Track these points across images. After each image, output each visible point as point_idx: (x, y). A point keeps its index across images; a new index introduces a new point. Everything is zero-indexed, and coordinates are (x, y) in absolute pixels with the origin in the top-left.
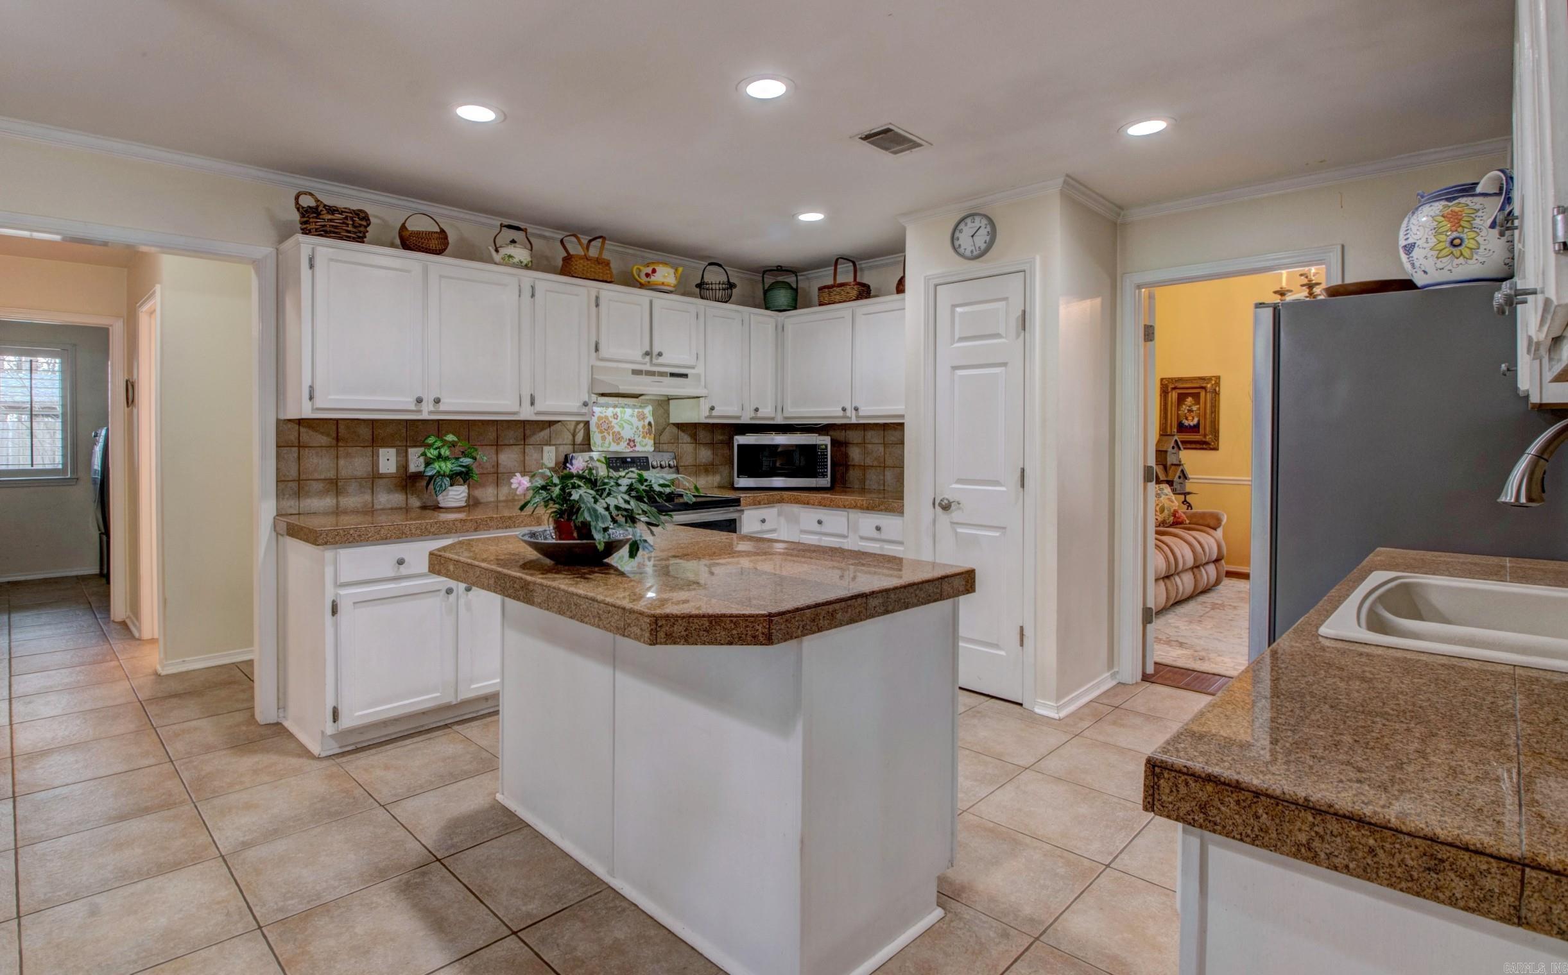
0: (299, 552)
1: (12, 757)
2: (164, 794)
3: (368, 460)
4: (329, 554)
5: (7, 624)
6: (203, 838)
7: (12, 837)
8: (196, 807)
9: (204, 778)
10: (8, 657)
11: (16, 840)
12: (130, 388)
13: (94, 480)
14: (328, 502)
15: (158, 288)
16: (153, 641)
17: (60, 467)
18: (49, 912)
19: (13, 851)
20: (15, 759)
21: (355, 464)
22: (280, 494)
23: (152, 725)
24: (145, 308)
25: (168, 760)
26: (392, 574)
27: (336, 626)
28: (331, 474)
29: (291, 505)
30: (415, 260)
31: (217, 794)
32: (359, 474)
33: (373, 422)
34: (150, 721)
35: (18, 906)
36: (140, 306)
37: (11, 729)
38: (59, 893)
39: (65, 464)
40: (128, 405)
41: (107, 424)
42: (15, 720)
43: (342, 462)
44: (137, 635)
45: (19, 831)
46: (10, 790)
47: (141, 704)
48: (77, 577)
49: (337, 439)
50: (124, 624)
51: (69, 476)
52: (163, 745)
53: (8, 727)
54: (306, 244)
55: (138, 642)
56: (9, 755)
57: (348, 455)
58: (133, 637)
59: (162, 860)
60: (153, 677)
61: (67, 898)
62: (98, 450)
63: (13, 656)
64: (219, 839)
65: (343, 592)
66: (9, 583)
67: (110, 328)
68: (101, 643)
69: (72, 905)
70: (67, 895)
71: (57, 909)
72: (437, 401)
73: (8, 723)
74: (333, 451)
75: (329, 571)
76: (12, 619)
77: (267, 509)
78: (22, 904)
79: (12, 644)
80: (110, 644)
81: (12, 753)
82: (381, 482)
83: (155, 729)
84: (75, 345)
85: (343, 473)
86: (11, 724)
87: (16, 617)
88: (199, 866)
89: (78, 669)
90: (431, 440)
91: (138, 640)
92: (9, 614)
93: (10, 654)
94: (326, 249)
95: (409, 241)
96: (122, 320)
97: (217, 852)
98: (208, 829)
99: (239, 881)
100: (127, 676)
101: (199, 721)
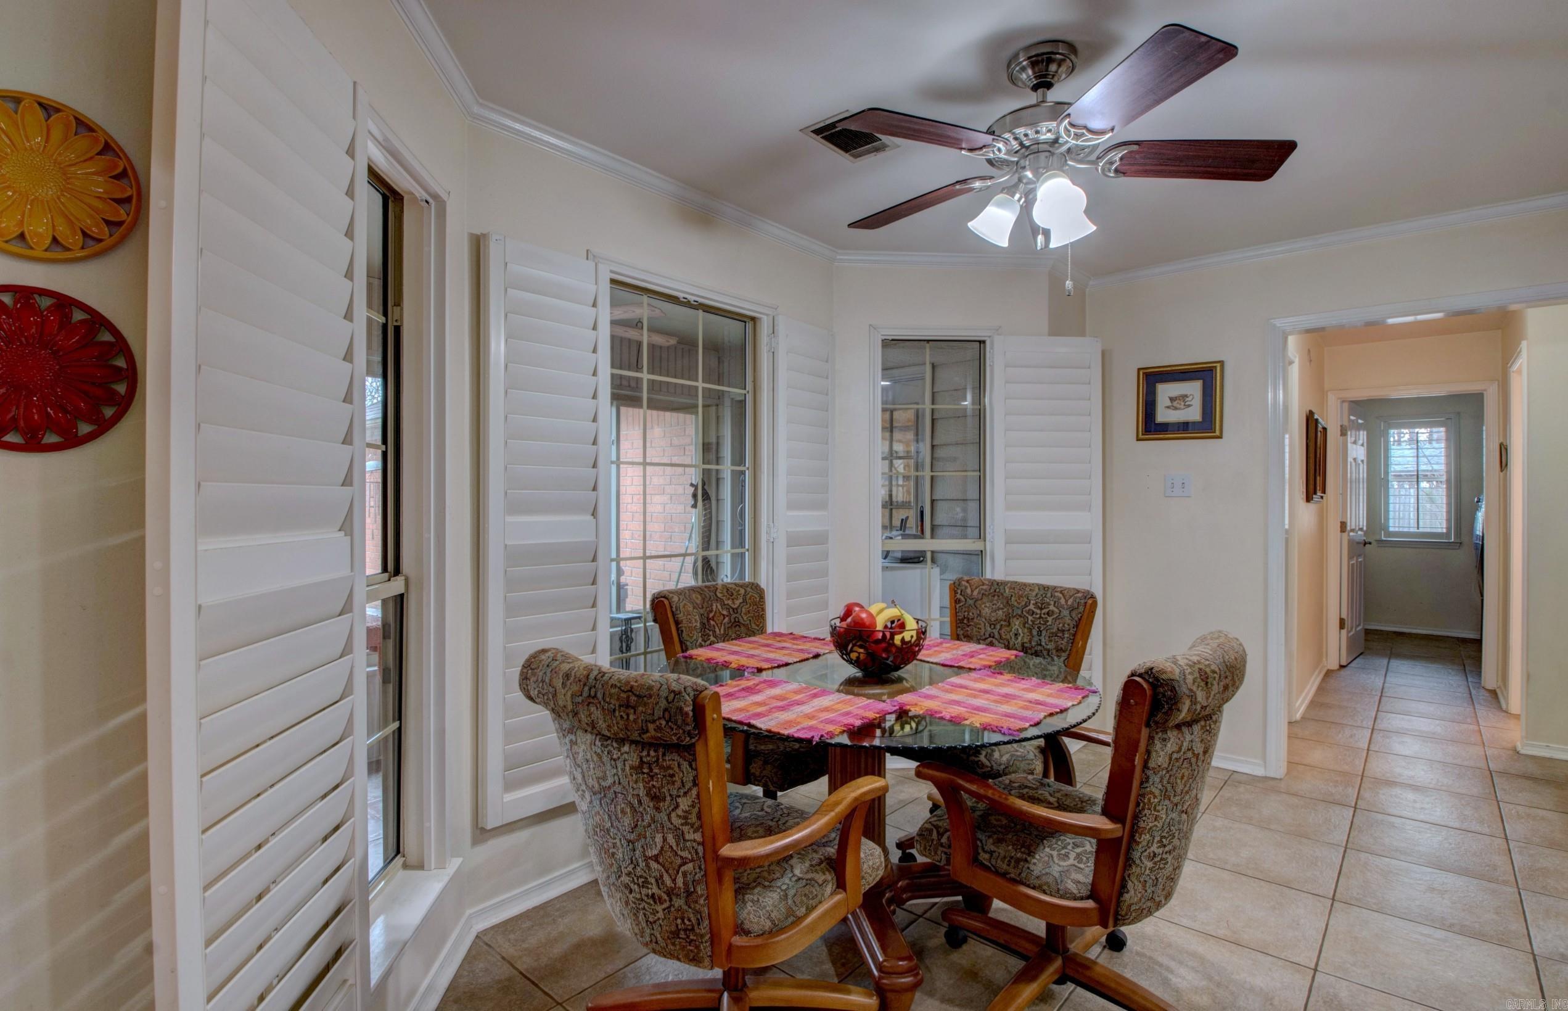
1: (1362, 776)
2: (1489, 866)
5: (1385, 667)
6: (1517, 926)
7: (1346, 838)
8: (1520, 894)
9: (1537, 870)
10: (1380, 695)
11: (1347, 841)
12: (1503, 450)
15: (1524, 344)
16: (1517, 717)
17: (1445, 531)
18: (1358, 910)
19: (1343, 849)
20: (1364, 778)
23: (1496, 797)
24: (1515, 367)
25: (1503, 836)
31: (1547, 893)
34: (1496, 793)
35: (1335, 891)
36: (1510, 367)
37: (1368, 753)
38: (1369, 900)
39: (1449, 528)
40: (1502, 471)
42: (1372, 747)
44: (1504, 706)
45: (1351, 835)
46: (1355, 801)
47: (1491, 774)
48: (1458, 639)
50: (1494, 693)
51: (1453, 540)
52: (1502, 821)
53: (1366, 751)
55: (1503, 714)
56: (1360, 773)
58: (1500, 708)
59: (1467, 923)
60: (1510, 752)
61: (1374, 906)
63: (1384, 695)
64: (1536, 938)
66: (1395, 633)
67: (1485, 393)
68: (1465, 705)
69: (1376, 914)
70: (1375, 904)
71: (1364, 910)
73: (1366, 748)
76: (1391, 664)
78: (1338, 891)
79: (1386, 685)
80: (1475, 709)
81: (1363, 773)
83: (1498, 802)
84: (1459, 413)
86: (1368, 750)
87: (1395, 663)
88: (1505, 949)
89: (1438, 722)
91: (1506, 712)
92: (1389, 659)
93: (1382, 693)
96: (1497, 383)
97: (1529, 947)
98: (1526, 921)
99: (1545, 989)
100: (1484, 744)
101: (1550, 812)
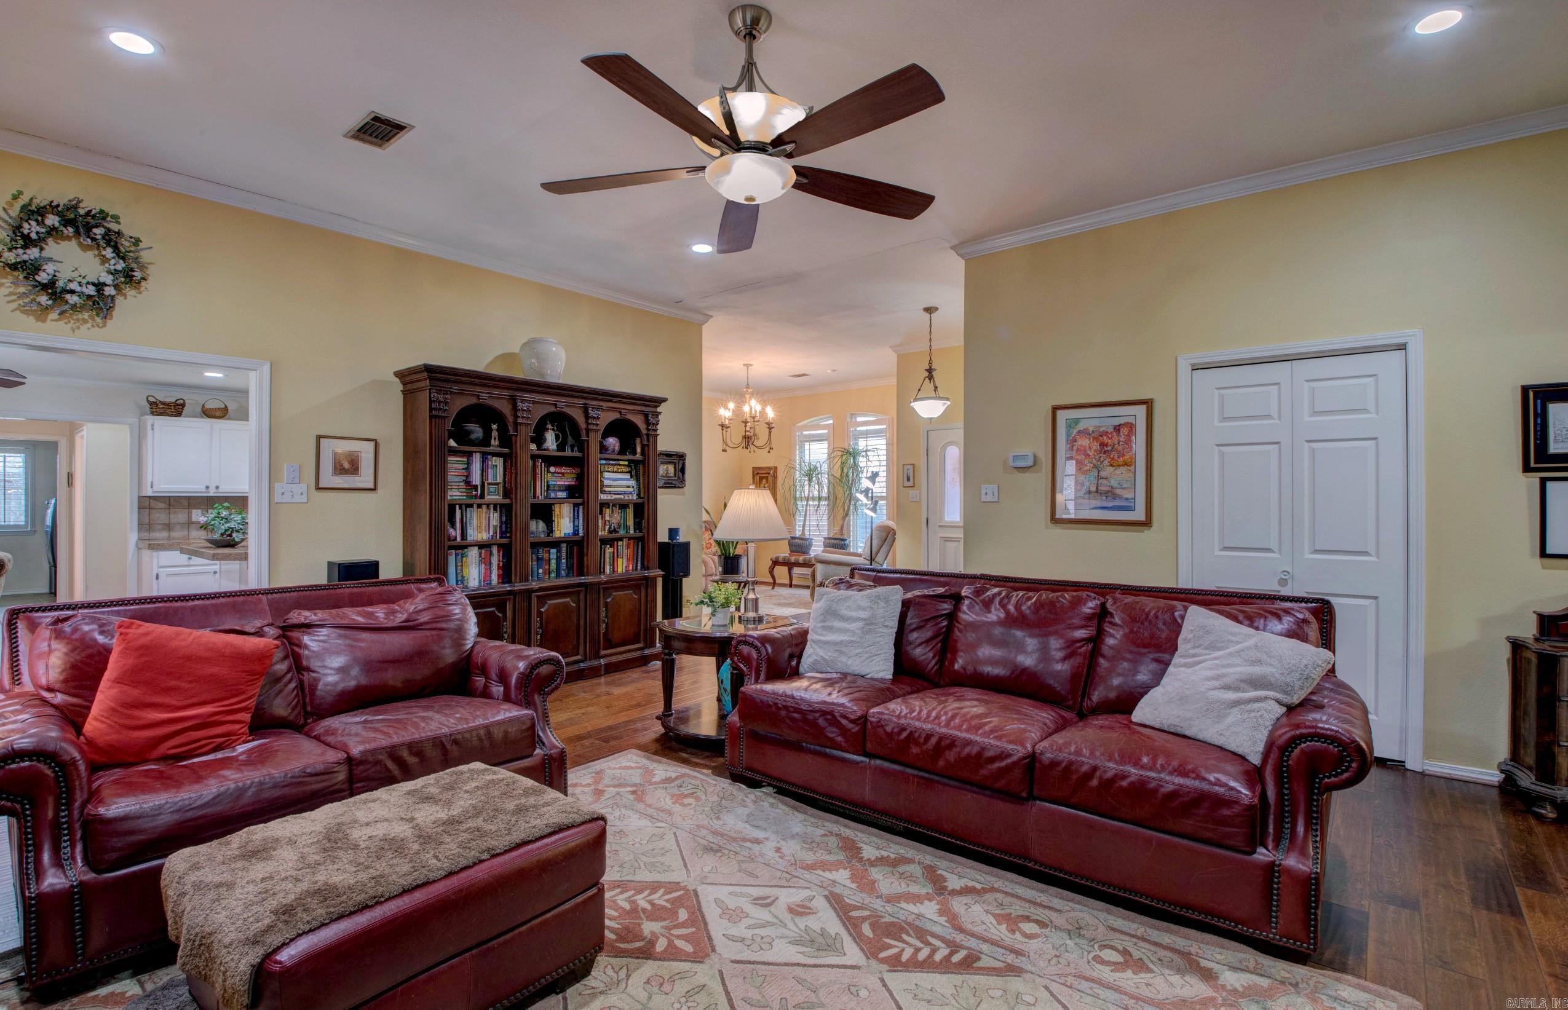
0: (146, 554)
3: (186, 516)
4: (155, 554)
12: (70, 477)
13: (47, 532)
14: (165, 534)
17: (23, 523)
21: (180, 516)
22: (140, 530)
24: (79, 435)
26: (186, 563)
27: (158, 584)
28: (167, 522)
29: (145, 535)
30: (207, 422)
32: (181, 521)
33: (189, 498)
39: (26, 521)
40: (69, 486)
41: (56, 496)
43: (172, 516)
49: (170, 505)
51: (29, 530)
54: (150, 419)
57: (175, 512)
62: (50, 512)
65: (161, 570)
67: (58, 442)
72: (217, 487)
74: (167, 511)
75: (155, 561)
77: (133, 537)
82: (193, 526)
84: (34, 449)
85: (173, 521)
90: (216, 505)
94: (160, 421)
95: (208, 413)
96: (65, 438)
